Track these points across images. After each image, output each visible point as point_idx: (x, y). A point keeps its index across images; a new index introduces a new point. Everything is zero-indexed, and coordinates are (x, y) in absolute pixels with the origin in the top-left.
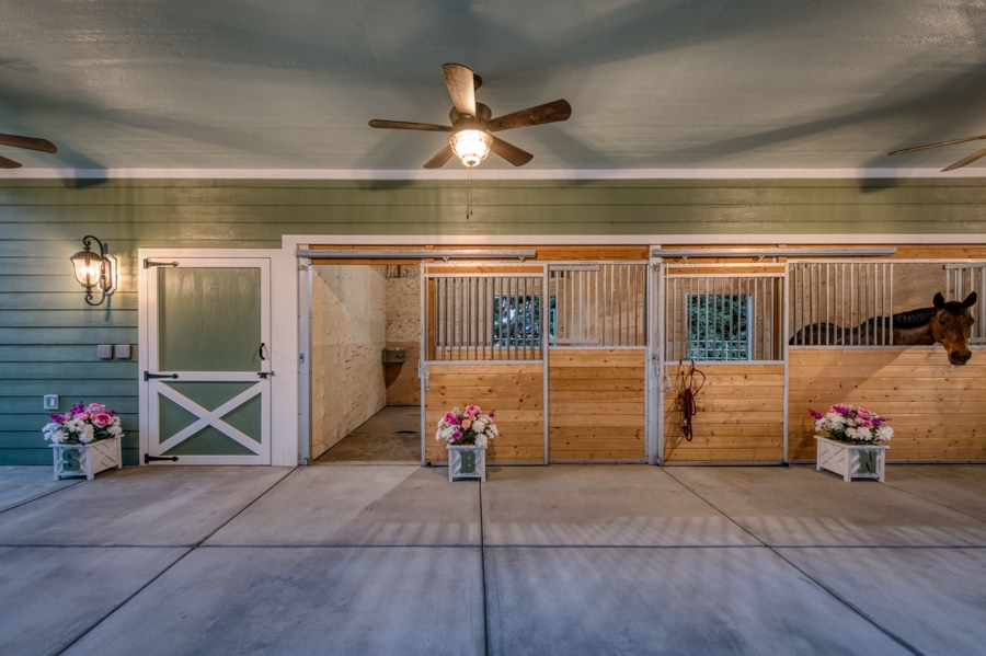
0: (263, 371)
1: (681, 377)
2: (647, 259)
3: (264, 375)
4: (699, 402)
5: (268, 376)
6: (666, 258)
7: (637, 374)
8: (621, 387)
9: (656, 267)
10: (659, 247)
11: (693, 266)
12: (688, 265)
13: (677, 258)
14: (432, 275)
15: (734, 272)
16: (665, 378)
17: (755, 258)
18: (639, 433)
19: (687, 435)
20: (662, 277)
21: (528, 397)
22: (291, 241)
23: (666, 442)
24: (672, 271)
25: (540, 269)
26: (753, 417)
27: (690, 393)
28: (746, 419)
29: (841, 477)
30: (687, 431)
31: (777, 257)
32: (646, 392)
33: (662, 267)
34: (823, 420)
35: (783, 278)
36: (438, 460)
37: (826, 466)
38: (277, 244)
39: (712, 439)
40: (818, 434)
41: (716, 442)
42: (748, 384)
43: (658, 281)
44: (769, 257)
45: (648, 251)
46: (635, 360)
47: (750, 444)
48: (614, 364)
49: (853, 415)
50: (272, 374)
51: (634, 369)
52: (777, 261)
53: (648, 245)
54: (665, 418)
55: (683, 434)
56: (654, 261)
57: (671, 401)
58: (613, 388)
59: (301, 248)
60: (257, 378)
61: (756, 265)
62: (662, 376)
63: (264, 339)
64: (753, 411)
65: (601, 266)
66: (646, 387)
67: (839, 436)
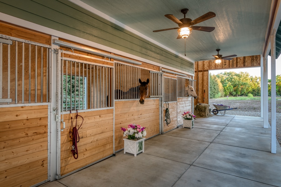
1: (70, 121)
2: (50, 45)
4: (80, 133)
6: (62, 47)
7: (43, 122)
8: (30, 133)
9: (56, 51)
10: (58, 39)
11: (77, 55)
12: (74, 54)
13: (68, 49)
15: (95, 62)
16: (61, 122)
17: (103, 57)
18: (44, 162)
19: (74, 155)
20: (60, 58)
23: (62, 163)
24: (66, 55)
26: (103, 136)
27: (76, 129)
28: (100, 137)
29: (133, 155)
30: (74, 152)
31: (110, 58)
32: (49, 134)
33: (60, 52)
34: (126, 132)
35: (113, 68)
37: (128, 151)
39: (86, 153)
40: (125, 138)
41: (88, 154)
42: (101, 119)
43: (57, 61)
44: (108, 58)
45: (50, 39)
46: (41, 112)
47: (101, 150)
48: (25, 117)
49: (136, 127)
51: (40, 119)
52: (110, 60)
53: (51, 36)
54: (61, 148)
55: (72, 155)
56: (54, 47)
57: (65, 137)
58: (24, 135)
61: (104, 60)
62: (60, 121)
64: (102, 133)
65: (14, 42)
66: (49, 130)
67: (132, 138)
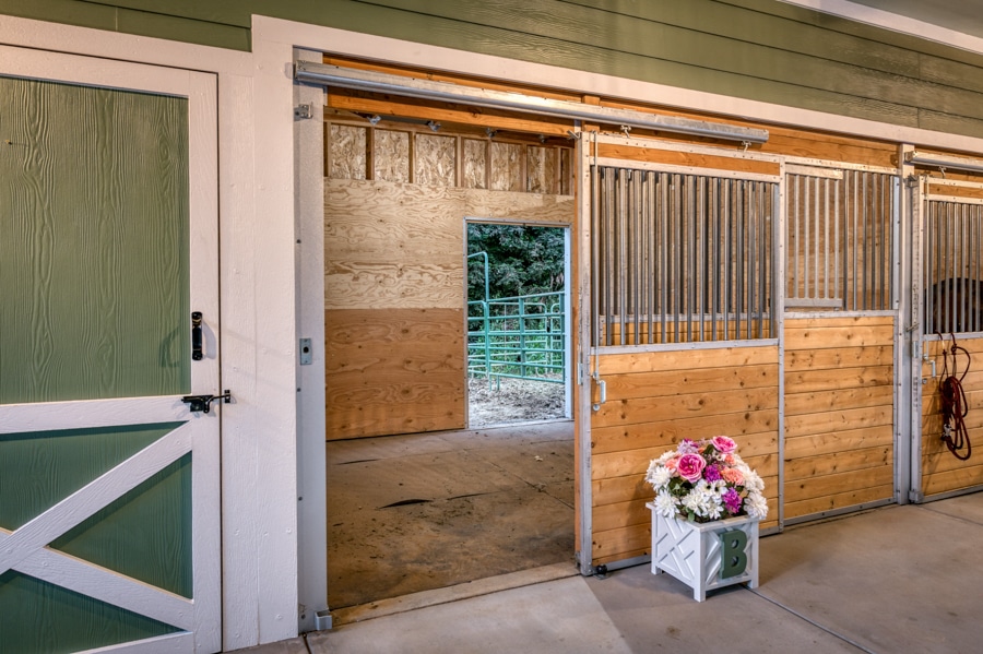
0: (195, 391)
3: (200, 404)
5: (214, 406)
14: (601, 161)
21: (758, 408)
22: (277, 37)
25: (774, 168)
36: (614, 556)
38: (239, 38)
50: (227, 397)
59: (306, 57)
60: (181, 411)
63: (200, 298)
